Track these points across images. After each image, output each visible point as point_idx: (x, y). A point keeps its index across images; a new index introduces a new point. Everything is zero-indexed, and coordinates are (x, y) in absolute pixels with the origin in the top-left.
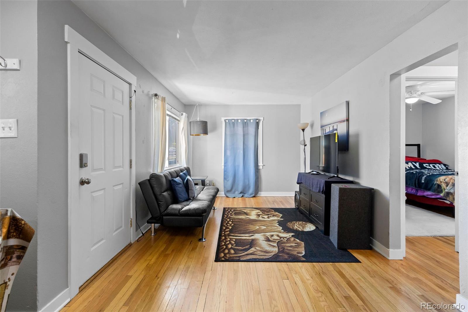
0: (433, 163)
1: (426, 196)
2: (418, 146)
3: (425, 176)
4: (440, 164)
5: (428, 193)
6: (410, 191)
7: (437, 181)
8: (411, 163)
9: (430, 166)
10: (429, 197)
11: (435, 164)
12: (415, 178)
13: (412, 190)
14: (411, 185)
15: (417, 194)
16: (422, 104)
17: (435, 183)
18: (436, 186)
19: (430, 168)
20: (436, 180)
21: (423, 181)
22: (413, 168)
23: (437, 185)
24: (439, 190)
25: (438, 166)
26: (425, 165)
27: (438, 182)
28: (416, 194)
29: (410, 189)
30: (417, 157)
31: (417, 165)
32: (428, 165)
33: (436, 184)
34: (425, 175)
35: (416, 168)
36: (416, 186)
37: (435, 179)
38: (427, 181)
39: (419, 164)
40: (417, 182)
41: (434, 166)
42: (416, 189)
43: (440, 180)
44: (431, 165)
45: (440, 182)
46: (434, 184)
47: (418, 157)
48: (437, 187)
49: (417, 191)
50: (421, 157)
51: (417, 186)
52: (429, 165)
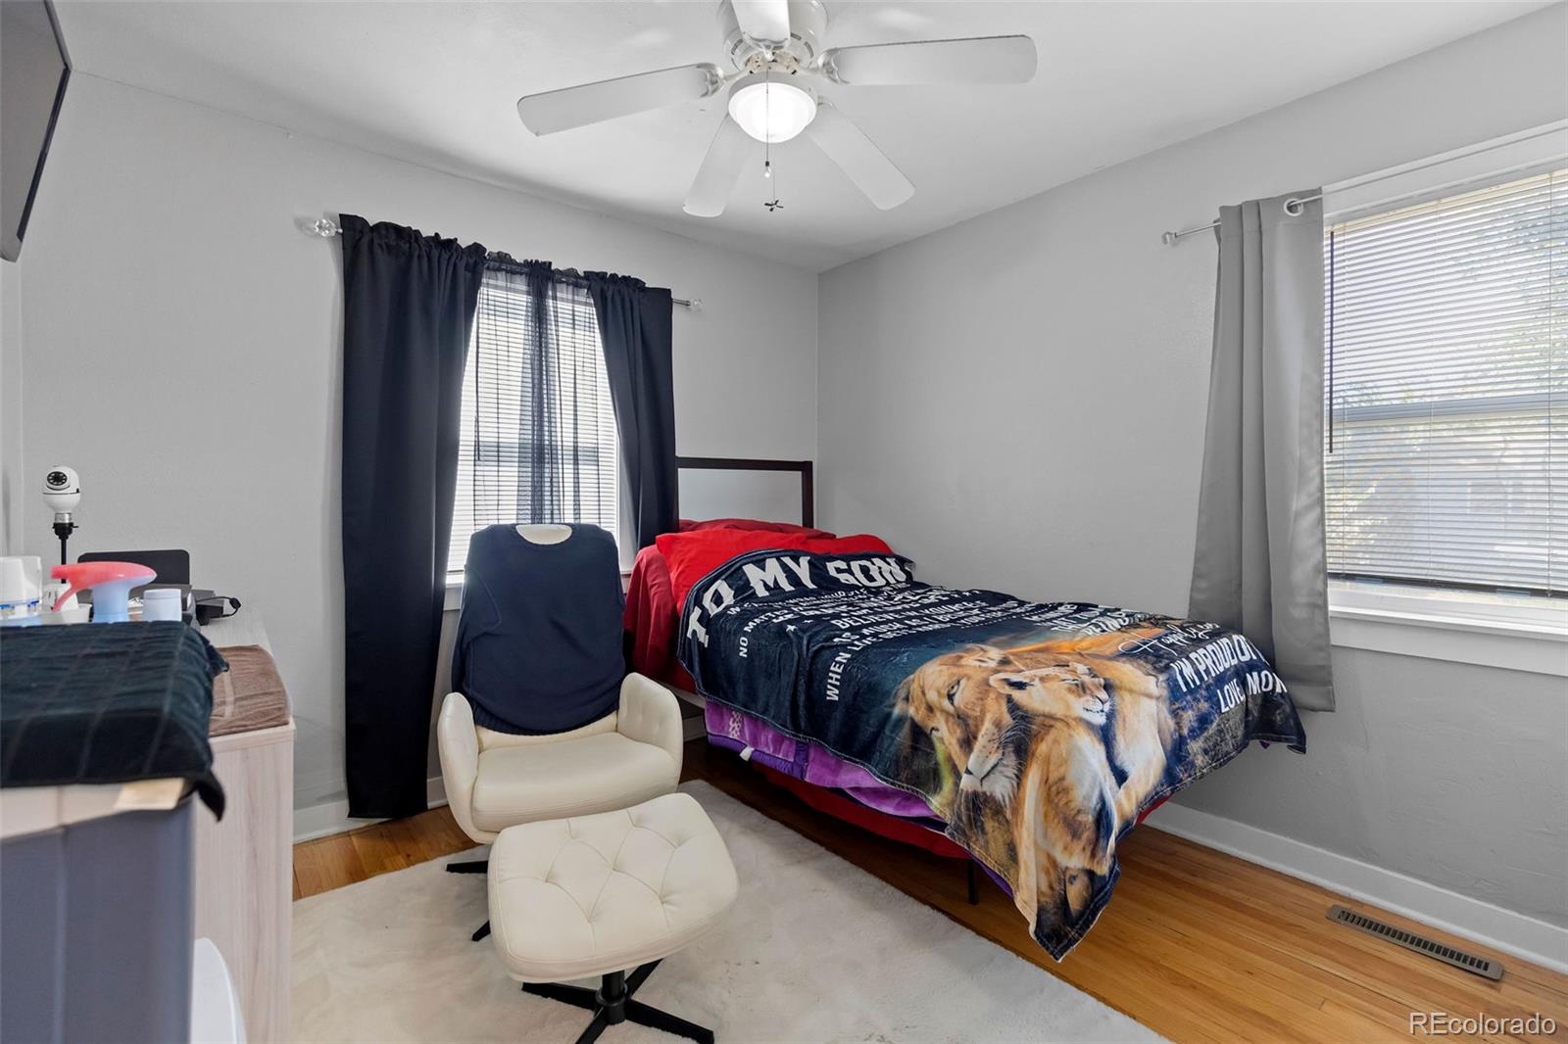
0: (862, 552)
1: (849, 792)
2: (805, 468)
3: (843, 657)
4: (883, 558)
5: (857, 777)
6: (770, 751)
7: (907, 699)
8: (778, 559)
9: (850, 571)
10: (864, 801)
11: (868, 558)
12: (794, 670)
13: (778, 741)
14: (772, 712)
15: (803, 772)
16: (820, 275)
17: (897, 711)
18: (903, 735)
19: (853, 581)
20: (902, 694)
21: (833, 694)
22: (788, 587)
23: (906, 729)
24: (919, 764)
25: (880, 568)
26: (831, 567)
27: (912, 711)
28: (796, 774)
29: (770, 736)
30: (800, 523)
31: (803, 570)
32: (843, 565)
33: (901, 720)
34: (843, 647)
35: (800, 590)
36: (797, 728)
37: (897, 682)
38: (857, 694)
39: (809, 562)
40: (802, 698)
41: (865, 571)
42: (798, 742)
43: (923, 693)
44: (855, 565)
45: (923, 711)
46: (889, 715)
47: (804, 524)
48: (908, 743)
49: (802, 755)
50: (815, 527)
51: (803, 724)
52: (849, 566)
